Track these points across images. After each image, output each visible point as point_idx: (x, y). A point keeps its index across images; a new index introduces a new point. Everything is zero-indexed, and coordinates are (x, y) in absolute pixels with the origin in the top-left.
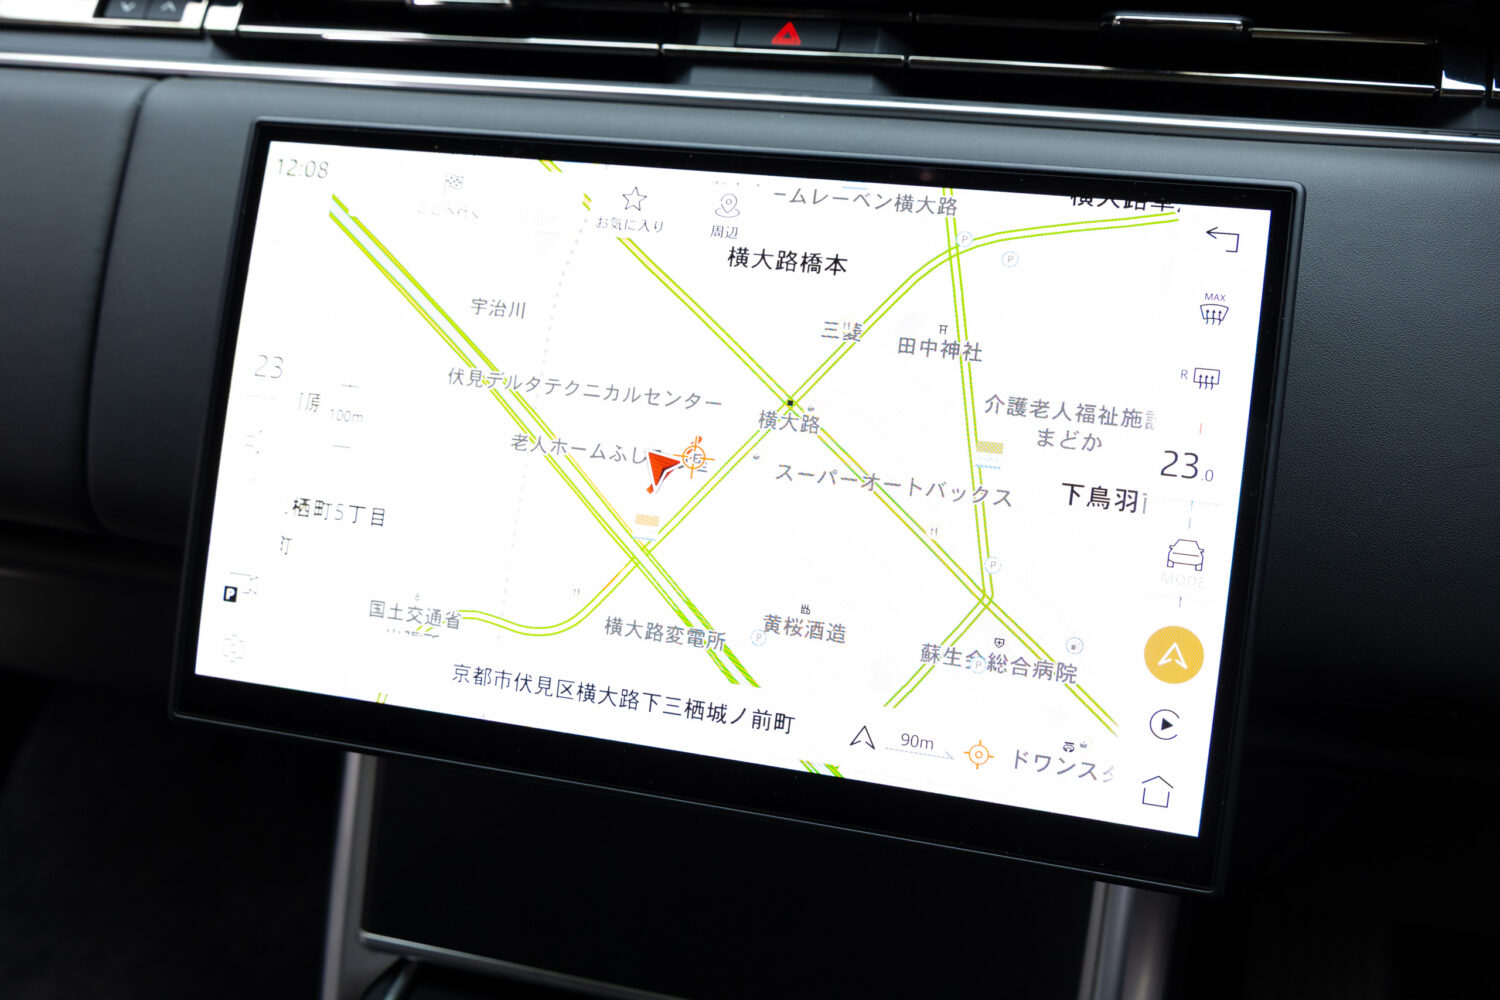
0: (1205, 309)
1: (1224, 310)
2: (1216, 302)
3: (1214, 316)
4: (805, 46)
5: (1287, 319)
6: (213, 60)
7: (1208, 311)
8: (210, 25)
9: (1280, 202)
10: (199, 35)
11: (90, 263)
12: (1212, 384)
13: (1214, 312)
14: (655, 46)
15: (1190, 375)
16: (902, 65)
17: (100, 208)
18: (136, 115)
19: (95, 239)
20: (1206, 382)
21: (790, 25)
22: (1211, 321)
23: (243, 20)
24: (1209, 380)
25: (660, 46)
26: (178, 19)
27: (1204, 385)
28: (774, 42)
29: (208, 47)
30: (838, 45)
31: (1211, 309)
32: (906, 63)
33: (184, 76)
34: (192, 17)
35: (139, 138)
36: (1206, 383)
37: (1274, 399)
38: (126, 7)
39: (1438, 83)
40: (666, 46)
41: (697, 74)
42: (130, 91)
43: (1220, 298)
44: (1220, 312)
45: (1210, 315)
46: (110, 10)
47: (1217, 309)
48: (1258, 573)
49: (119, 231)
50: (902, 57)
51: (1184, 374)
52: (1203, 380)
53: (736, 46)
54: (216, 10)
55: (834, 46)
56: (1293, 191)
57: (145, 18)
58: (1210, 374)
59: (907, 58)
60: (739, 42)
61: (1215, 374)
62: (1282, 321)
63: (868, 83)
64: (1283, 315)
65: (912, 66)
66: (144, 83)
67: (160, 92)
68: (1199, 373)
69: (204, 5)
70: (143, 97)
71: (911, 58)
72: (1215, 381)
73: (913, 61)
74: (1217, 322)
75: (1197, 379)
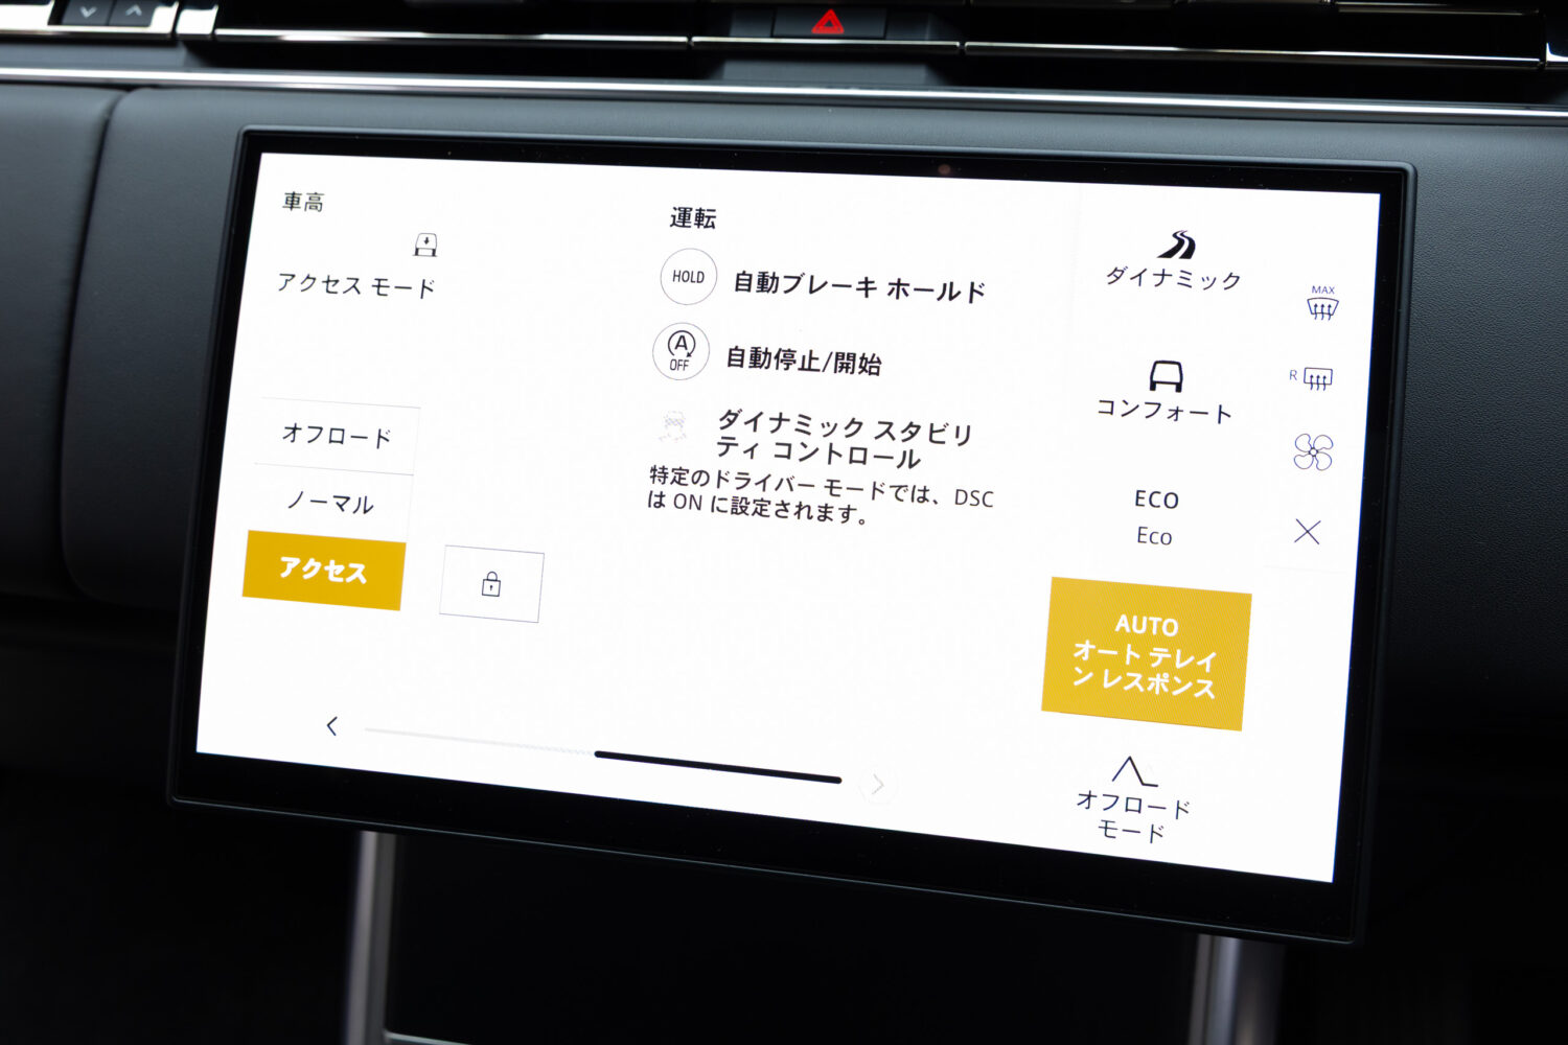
0: (1312, 303)
1: (1333, 304)
2: (1324, 295)
3: (1323, 309)
4: (850, 34)
5: (1403, 311)
6: (186, 68)
7: (1316, 306)
8: (181, 30)
9: (1390, 185)
10: (171, 40)
11: (58, 296)
12: (1324, 384)
13: (1323, 306)
14: (683, 39)
15: (1300, 376)
16: (957, 52)
17: (67, 235)
18: (105, 128)
19: (62, 267)
20: (1318, 382)
21: (831, 14)
22: (1319, 316)
23: (218, 24)
24: (1321, 381)
25: (690, 39)
26: (147, 25)
27: (1315, 386)
28: (815, 31)
29: (181, 54)
30: (885, 32)
31: (1319, 302)
32: (961, 50)
33: (155, 86)
34: (161, 20)
35: (107, 155)
36: (1318, 384)
37: (1394, 398)
38: (86, 13)
39: (1543, 56)
40: (696, 39)
41: (730, 68)
42: (98, 103)
43: (1329, 290)
44: (1330, 306)
45: (1319, 310)
46: (67, 18)
47: (1326, 303)
48: (1385, 590)
49: (89, 259)
50: (958, 44)
51: (1293, 375)
52: (1314, 380)
53: (772, 36)
54: (187, 14)
55: (881, 34)
56: (1402, 172)
57: (107, 25)
58: (1322, 374)
59: (962, 44)
60: (775, 33)
61: (1328, 374)
62: (1399, 313)
63: (920, 73)
64: (1399, 307)
65: (968, 53)
66: (112, 94)
67: (129, 103)
68: (1309, 372)
69: (175, 7)
70: (111, 110)
71: (967, 44)
72: (1327, 381)
73: (970, 48)
74: (1326, 316)
75: (1308, 380)
